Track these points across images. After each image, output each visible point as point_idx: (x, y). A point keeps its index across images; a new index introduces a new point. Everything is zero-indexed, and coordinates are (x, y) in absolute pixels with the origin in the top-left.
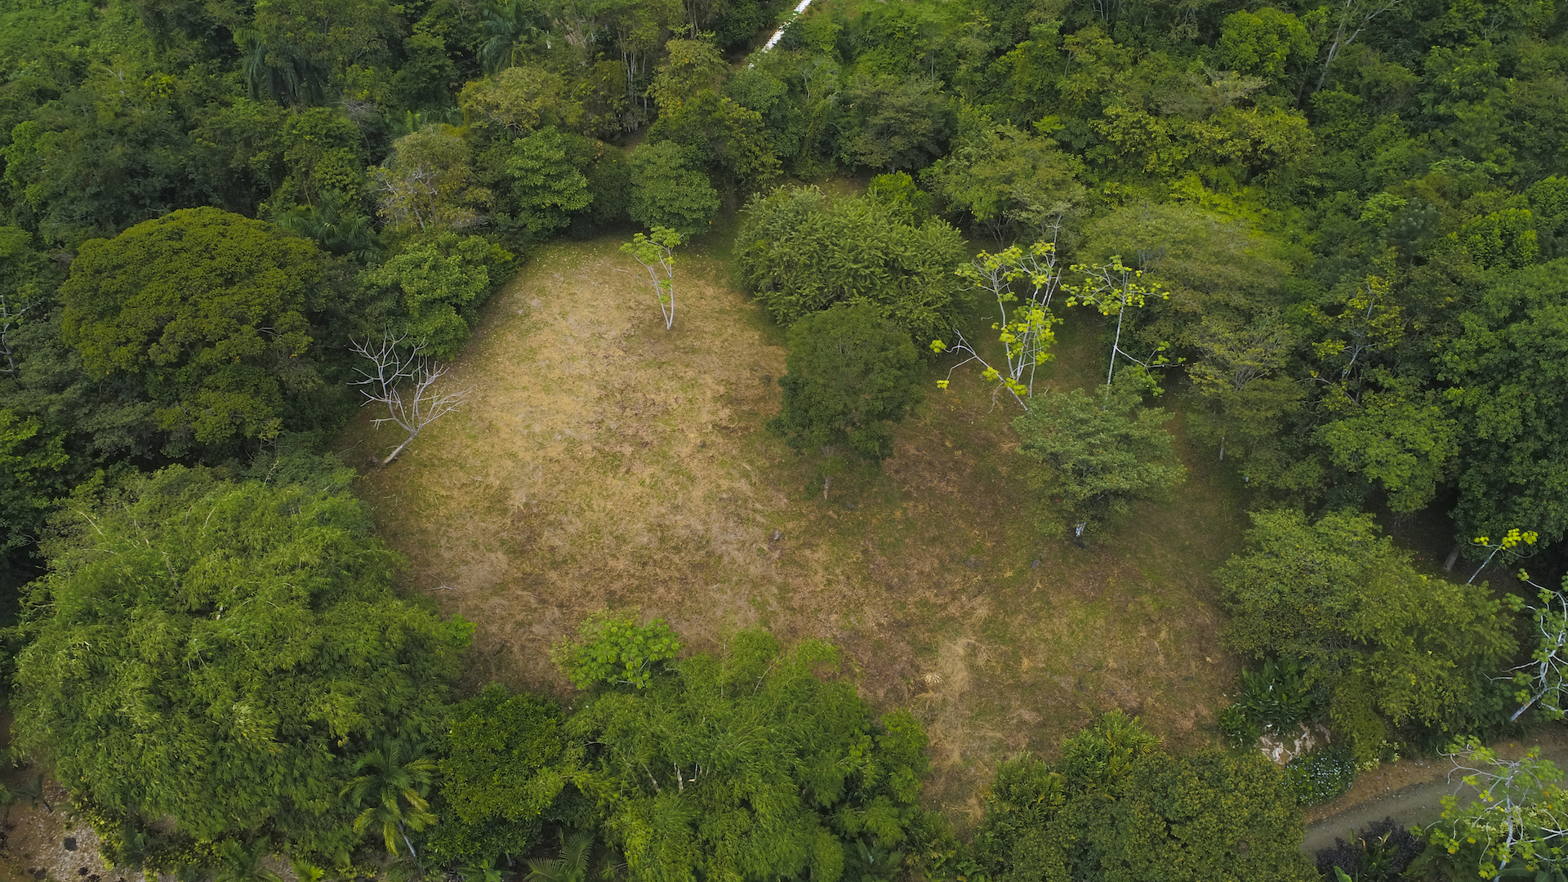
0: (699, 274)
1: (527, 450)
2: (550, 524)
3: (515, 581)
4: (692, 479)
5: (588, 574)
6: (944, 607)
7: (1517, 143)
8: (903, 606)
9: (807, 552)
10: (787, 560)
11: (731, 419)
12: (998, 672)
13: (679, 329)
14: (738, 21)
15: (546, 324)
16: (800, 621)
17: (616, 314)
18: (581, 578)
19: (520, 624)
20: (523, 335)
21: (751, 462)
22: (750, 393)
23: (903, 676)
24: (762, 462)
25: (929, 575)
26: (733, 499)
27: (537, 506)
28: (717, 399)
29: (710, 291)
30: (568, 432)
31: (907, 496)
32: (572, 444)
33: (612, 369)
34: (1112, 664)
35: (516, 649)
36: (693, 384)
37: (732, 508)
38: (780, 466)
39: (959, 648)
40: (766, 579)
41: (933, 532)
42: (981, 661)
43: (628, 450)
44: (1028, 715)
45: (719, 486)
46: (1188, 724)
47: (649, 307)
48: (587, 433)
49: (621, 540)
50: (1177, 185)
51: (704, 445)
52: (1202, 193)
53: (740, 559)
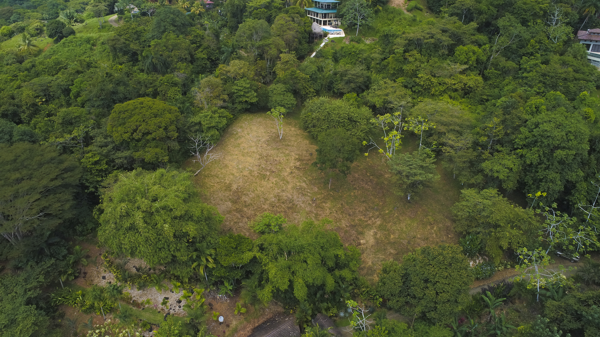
0: (290, 124)
1: (237, 173)
2: (244, 194)
3: (234, 210)
4: (288, 182)
5: (256, 209)
6: (367, 221)
7: (544, 83)
8: (354, 220)
9: (324, 204)
11: (300, 165)
12: (383, 239)
13: (283, 139)
14: (301, 49)
15: (243, 136)
17: (264, 134)
18: (254, 210)
20: (236, 139)
21: (306, 178)
22: (306, 158)
23: (354, 240)
24: (310, 178)
26: (301, 189)
27: (240, 189)
28: (296, 159)
29: (293, 129)
30: (250, 168)
31: (355, 189)
32: (251, 172)
33: (263, 150)
34: (419, 236)
35: (234, 230)
36: (288, 155)
37: (300, 191)
38: (315, 179)
39: (371, 233)
40: (311, 212)
41: (363, 199)
42: (378, 236)
43: (268, 173)
44: (392, 251)
45: (296, 185)
47: (274, 133)
48: (255, 168)
49: (266, 199)
50: (441, 98)
51: (291, 173)
52: (449, 100)
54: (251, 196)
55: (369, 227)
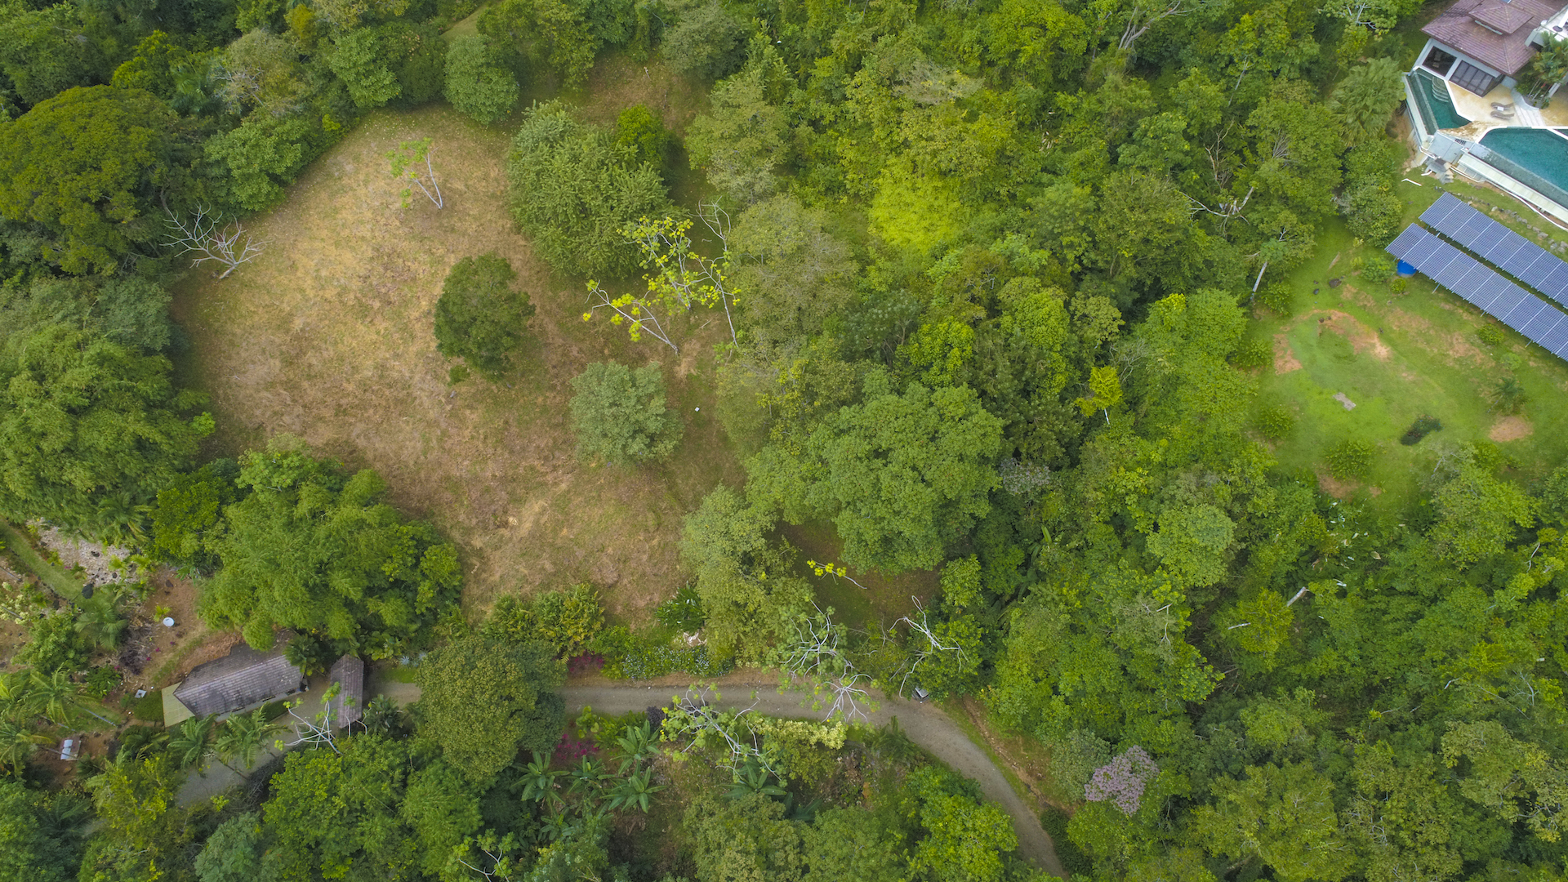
1: (312, 288)
2: (314, 347)
5: (328, 389)
8: (516, 466)
9: (468, 412)
10: (453, 414)
12: (547, 531)
13: (449, 209)
15: (351, 189)
16: (445, 459)
18: (323, 390)
19: (275, 413)
20: (333, 195)
23: (494, 514)
25: (543, 450)
27: (309, 332)
29: (494, 173)
30: (343, 280)
31: (553, 388)
33: (387, 236)
34: (611, 551)
35: (268, 429)
39: (537, 507)
40: (436, 423)
42: (545, 518)
46: (642, 603)
49: (355, 370)
53: (426, 404)
55: (540, 489)
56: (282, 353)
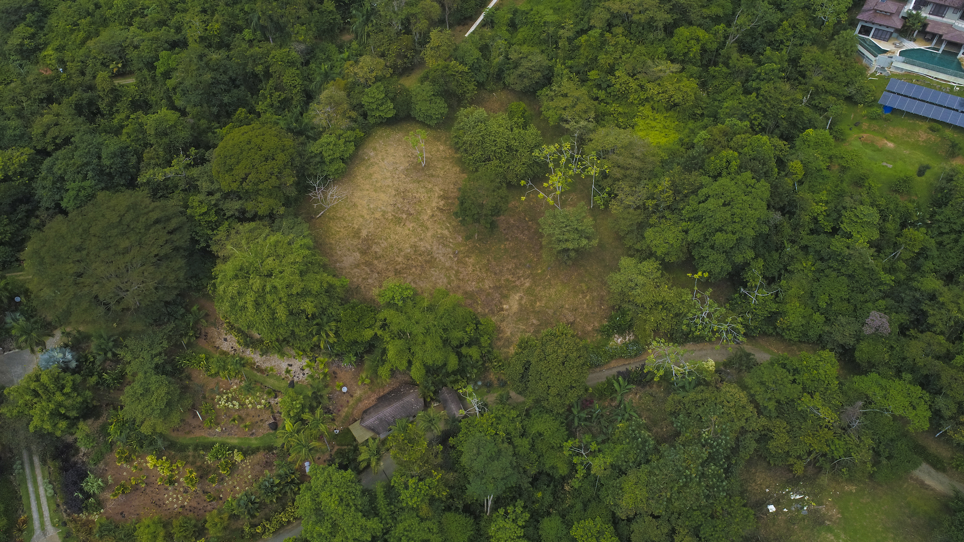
0: (438, 139)
1: (368, 214)
2: (375, 243)
3: (363, 263)
4: (427, 229)
5: (388, 262)
6: (514, 282)
8: (499, 280)
9: (467, 259)
10: (459, 262)
11: (444, 205)
12: (528, 306)
13: (428, 166)
15: (376, 163)
16: (461, 284)
17: (403, 159)
18: (386, 263)
19: (364, 279)
20: (367, 168)
21: (450, 223)
22: (452, 195)
23: (496, 305)
24: (454, 223)
25: (511, 270)
26: (442, 238)
27: (371, 236)
28: (439, 197)
29: (442, 148)
30: (383, 208)
31: (507, 239)
32: (384, 213)
33: (400, 183)
34: (567, 306)
35: (362, 287)
36: (431, 190)
37: (441, 240)
38: (461, 225)
39: (517, 297)
40: (451, 268)
41: (514, 254)
42: (523, 302)
43: (404, 216)
44: (535, 322)
45: (437, 232)
46: (590, 329)
47: (416, 156)
48: (390, 209)
49: (400, 250)
51: (433, 216)
53: (443, 260)
54: (383, 245)
55: (515, 288)
56: (359, 249)
